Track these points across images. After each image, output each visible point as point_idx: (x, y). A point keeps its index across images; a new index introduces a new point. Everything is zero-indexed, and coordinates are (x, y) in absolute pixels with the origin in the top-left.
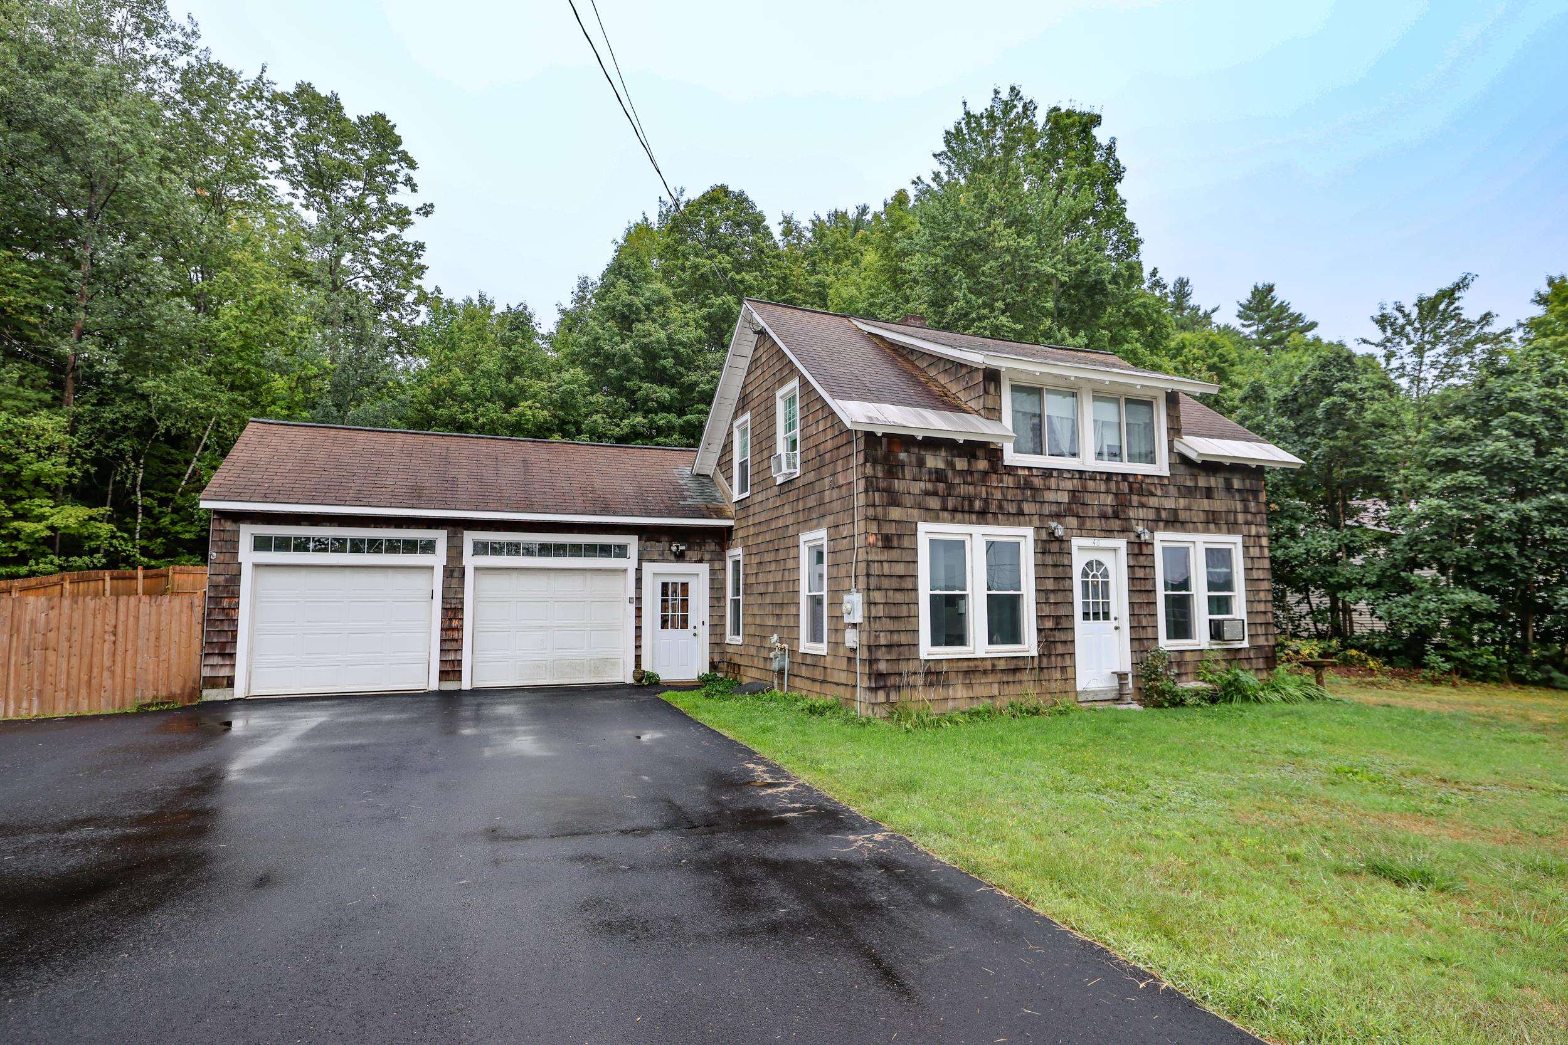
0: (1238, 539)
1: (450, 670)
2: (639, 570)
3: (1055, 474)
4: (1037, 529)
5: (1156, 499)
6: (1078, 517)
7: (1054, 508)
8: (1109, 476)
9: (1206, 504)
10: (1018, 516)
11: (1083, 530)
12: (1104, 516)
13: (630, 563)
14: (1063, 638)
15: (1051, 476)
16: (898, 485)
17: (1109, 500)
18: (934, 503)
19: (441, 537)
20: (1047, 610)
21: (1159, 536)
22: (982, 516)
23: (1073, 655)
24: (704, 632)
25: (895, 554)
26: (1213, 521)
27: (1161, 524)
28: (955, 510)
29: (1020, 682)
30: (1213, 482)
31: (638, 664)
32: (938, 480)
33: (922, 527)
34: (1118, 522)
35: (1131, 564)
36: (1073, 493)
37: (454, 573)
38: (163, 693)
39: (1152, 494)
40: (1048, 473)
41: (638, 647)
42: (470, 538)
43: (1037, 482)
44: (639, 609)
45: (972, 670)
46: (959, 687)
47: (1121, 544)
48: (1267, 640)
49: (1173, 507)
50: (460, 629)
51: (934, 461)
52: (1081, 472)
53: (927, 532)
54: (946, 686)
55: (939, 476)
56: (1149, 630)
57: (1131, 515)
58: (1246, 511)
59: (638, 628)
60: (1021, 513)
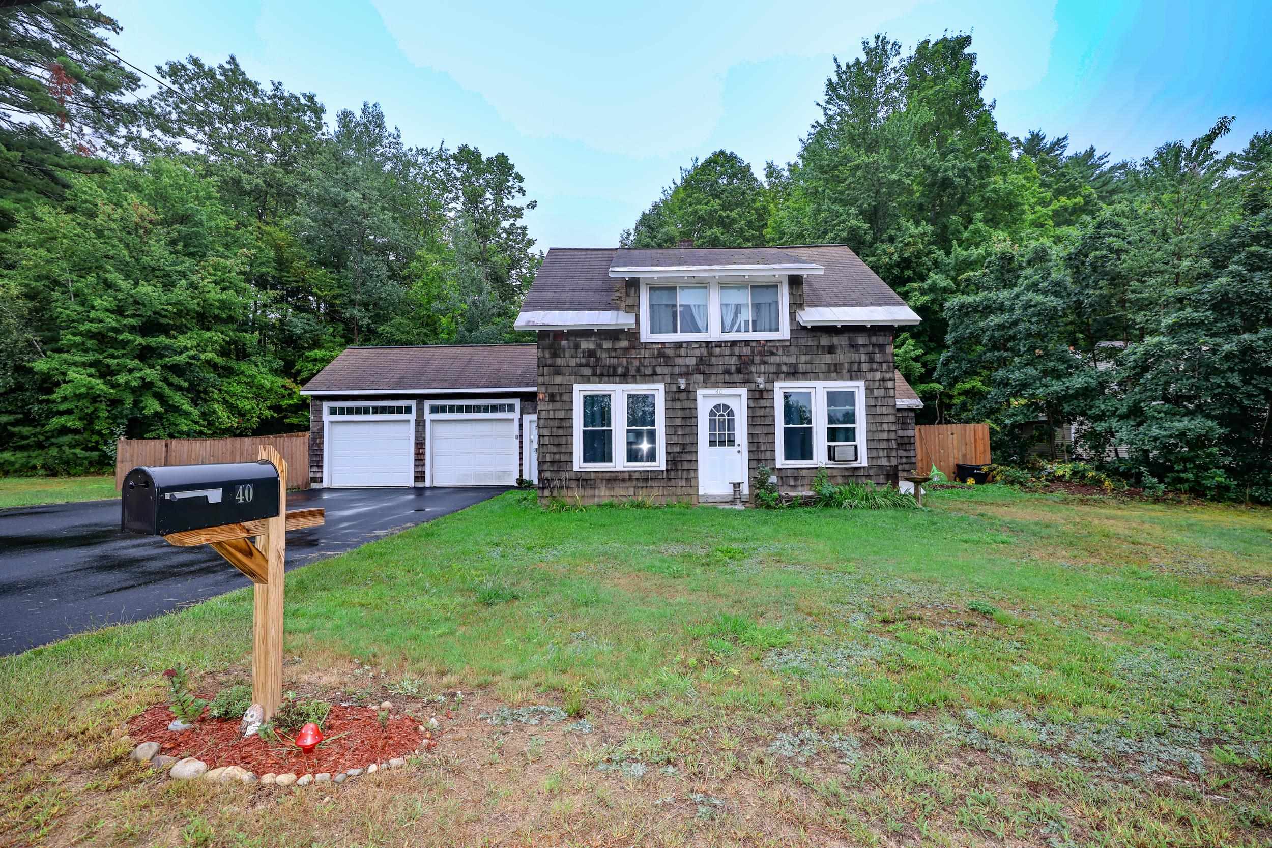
0: (861, 384)
1: (420, 476)
2: (521, 419)
3: (684, 345)
4: (668, 385)
5: (778, 357)
6: (703, 373)
7: (684, 369)
8: (733, 343)
9: (828, 358)
10: (652, 377)
11: (706, 384)
12: (727, 372)
13: (516, 415)
14: (689, 458)
15: (681, 347)
16: (559, 361)
17: (734, 360)
18: (587, 371)
19: (413, 404)
20: (675, 439)
21: (778, 385)
22: (625, 377)
23: (696, 470)
25: (558, 405)
26: (834, 371)
27: (782, 376)
28: (602, 375)
29: (652, 487)
30: (836, 340)
31: (521, 475)
32: (590, 356)
33: (577, 387)
34: (740, 376)
35: (752, 405)
36: (701, 358)
37: (420, 423)
39: (773, 354)
40: (679, 345)
41: (521, 465)
42: (428, 404)
43: (669, 352)
44: (521, 442)
45: (613, 479)
46: (603, 489)
47: (743, 392)
48: (890, 461)
49: (794, 362)
50: (424, 454)
51: (586, 345)
52: (708, 343)
53: (580, 391)
54: (593, 488)
55: (591, 354)
56: (768, 454)
57: (753, 370)
58: (871, 360)
59: (521, 453)
60: (655, 374)
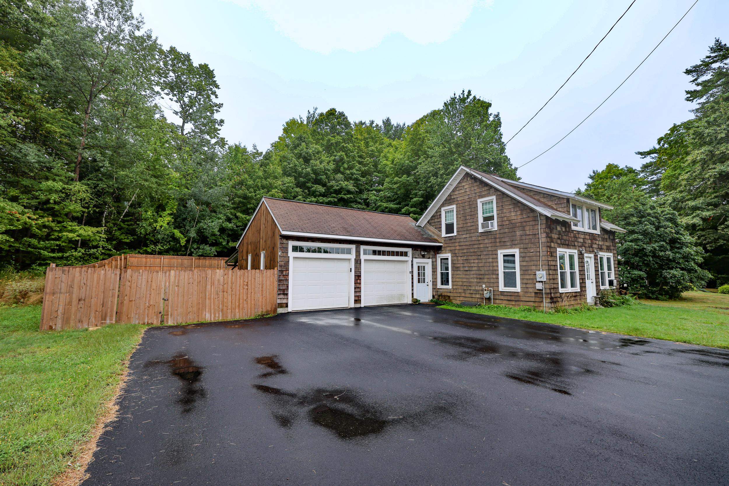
0: (612, 254)
1: (358, 300)
2: (412, 261)
4: (578, 251)
5: (598, 241)
6: (585, 247)
7: (581, 244)
8: (589, 234)
9: (606, 243)
10: (574, 246)
11: (586, 251)
12: (589, 247)
13: (409, 258)
14: (584, 286)
16: (553, 235)
17: (590, 241)
18: (559, 241)
19: (353, 247)
20: (581, 277)
21: (599, 253)
22: (567, 246)
23: (586, 291)
24: (430, 284)
25: (553, 258)
26: (608, 249)
27: (599, 249)
28: (563, 244)
29: (577, 300)
30: (607, 236)
31: (413, 297)
34: (592, 249)
35: (594, 262)
36: (583, 239)
37: (358, 261)
38: (264, 310)
40: (579, 232)
41: (413, 290)
42: (362, 247)
43: (577, 235)
44: (412, 276)
45: (568, 296)
46: (566, 302)
47: (592, 255)
48: (618, 286)
49: (601, 244)
50: (360, 284)
51: (559, 228)
52: (584, 232)
53: (558, 251)
55: (560, 233)
56: (599, 283)
57: (593, 246)
58: (613, 245)
59: (412, 283)
